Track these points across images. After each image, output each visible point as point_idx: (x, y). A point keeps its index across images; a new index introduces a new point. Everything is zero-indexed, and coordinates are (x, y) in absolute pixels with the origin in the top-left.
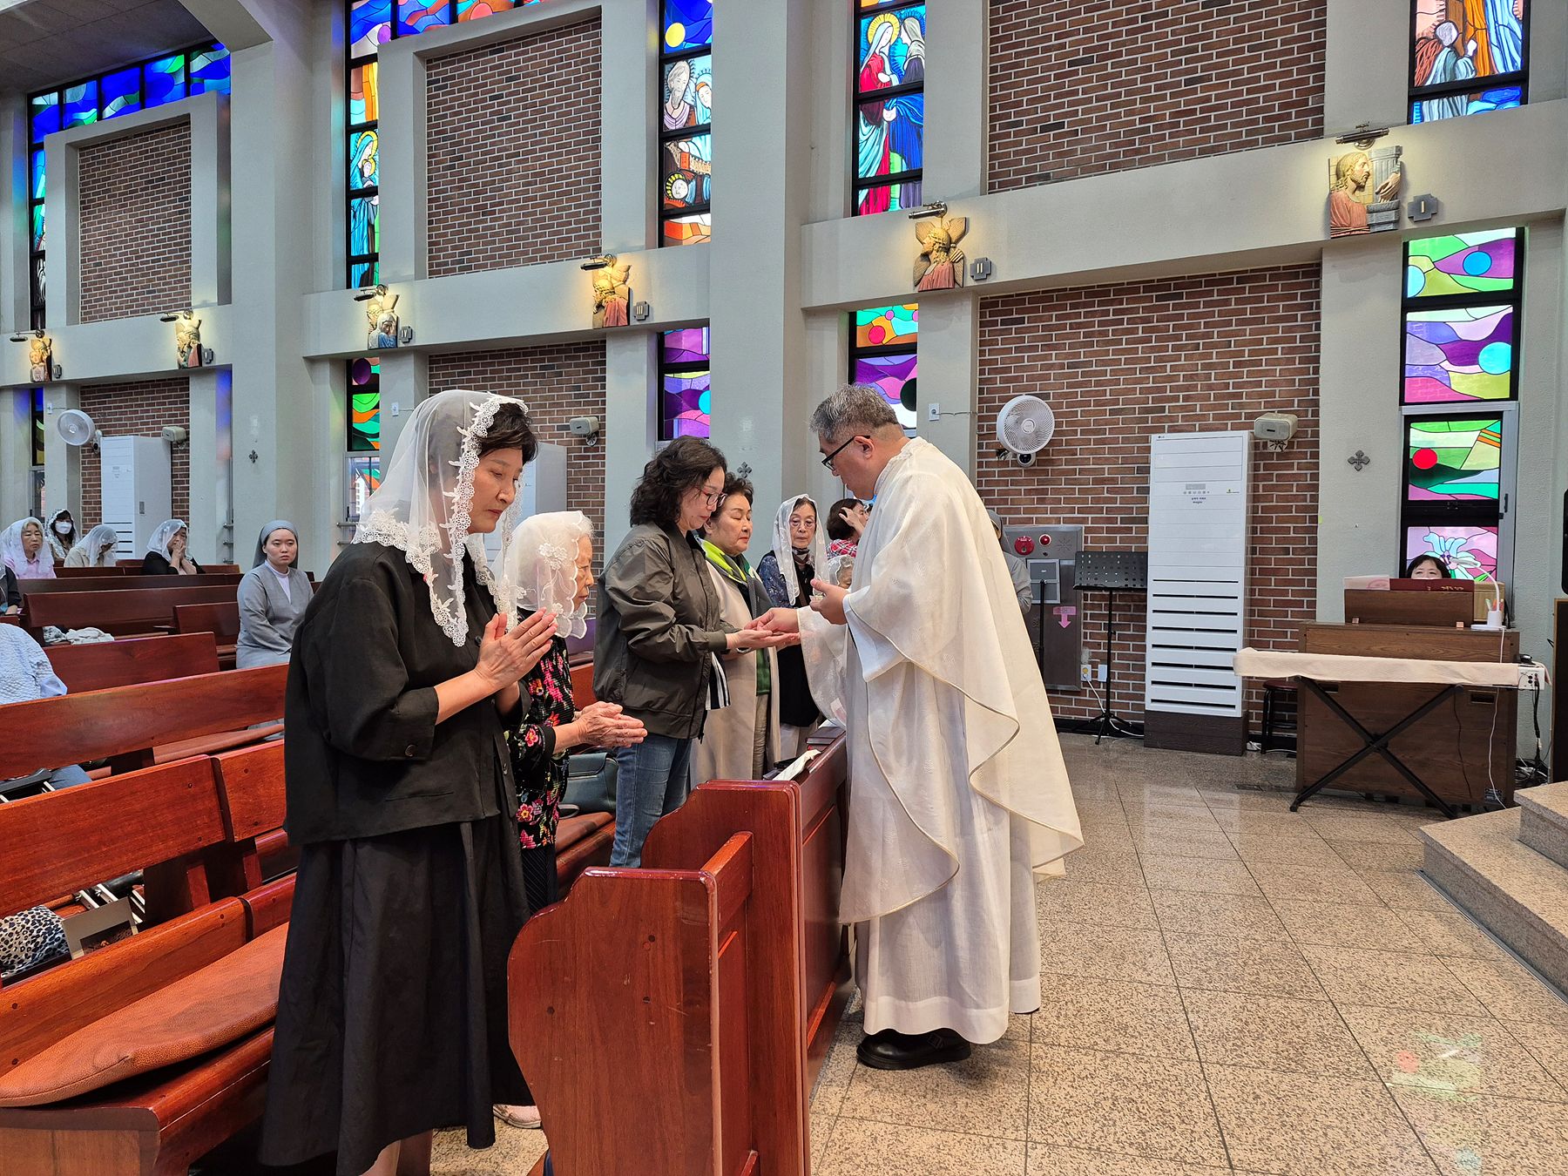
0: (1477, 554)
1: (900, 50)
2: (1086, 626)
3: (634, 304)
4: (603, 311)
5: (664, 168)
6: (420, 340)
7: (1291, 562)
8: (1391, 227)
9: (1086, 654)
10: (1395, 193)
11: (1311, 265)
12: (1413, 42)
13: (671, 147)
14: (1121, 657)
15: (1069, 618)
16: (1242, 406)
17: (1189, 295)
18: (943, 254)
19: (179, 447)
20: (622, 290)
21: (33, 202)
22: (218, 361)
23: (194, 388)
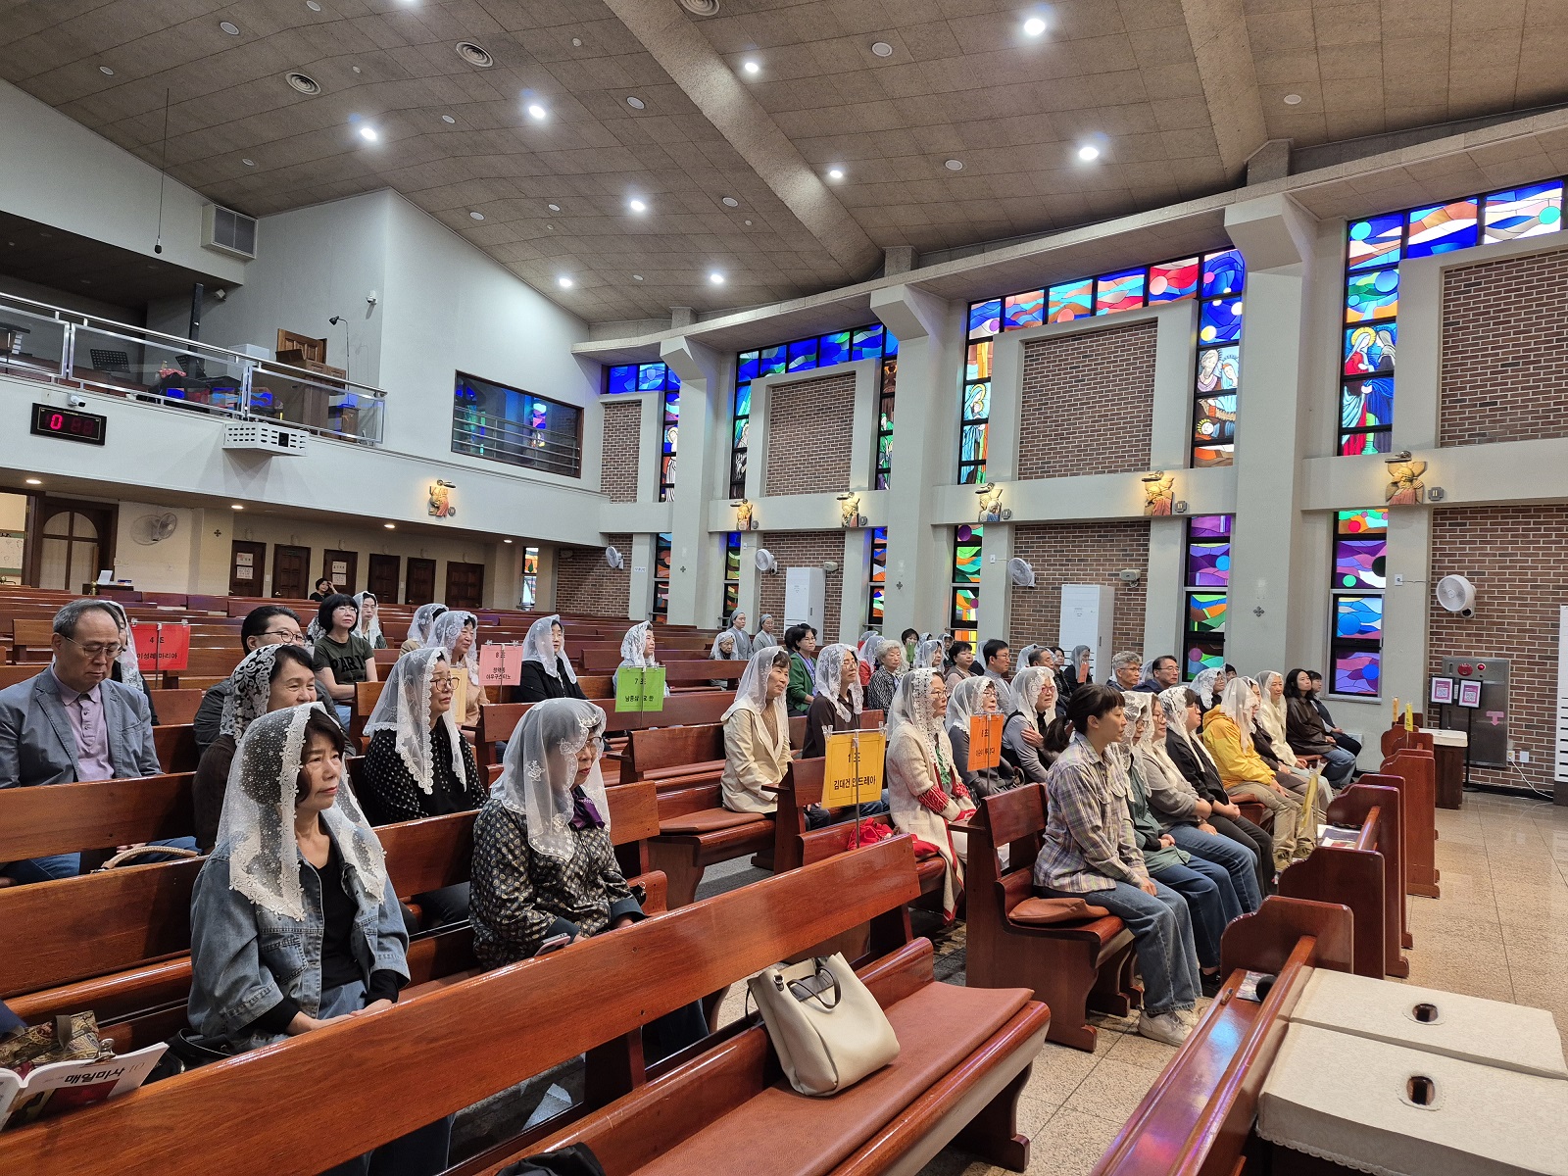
2: (1511, 725)
3: (1176, 502)
4: (1152, 506)
5: (1196, 415)
6: (1015, 518)
9: (1511, 744)
13: (1202, 402)
14: (1538, 747)
15: (1499, 719)
18: (1408, 484)
19: (834, 576)
20: (1167, 493)
21: (736, 418)
22: (870, 524)
23: (849, 539)
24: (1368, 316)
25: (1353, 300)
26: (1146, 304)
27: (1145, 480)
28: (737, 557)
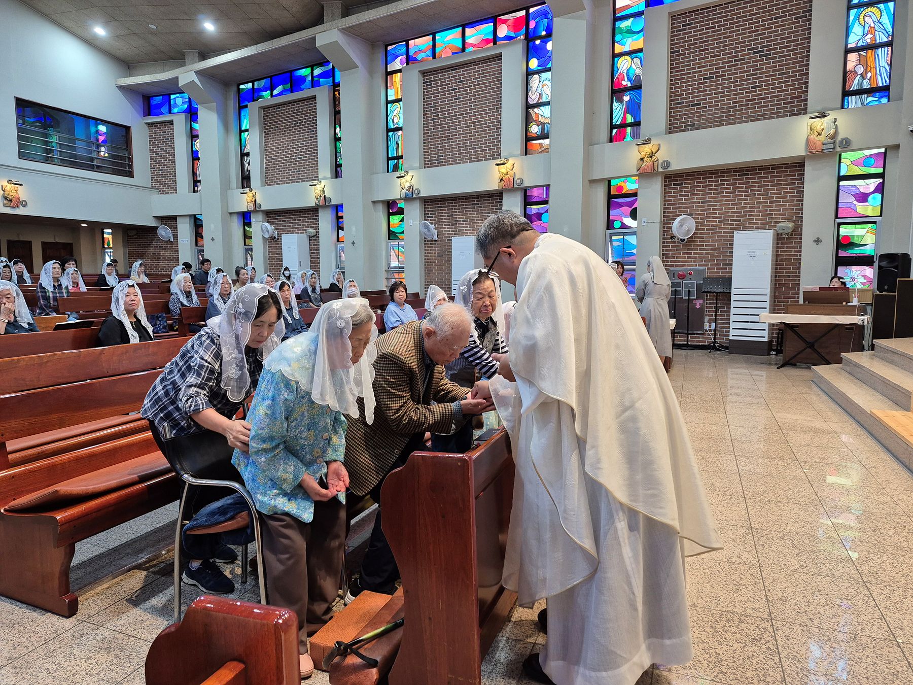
0: (865, 277)
1: (631, 72)
2: (707, 307)
3: (516, 179)
4: (503, 182)
5: (528, 120)
6: (422, 195)
7: (791, 281)
8: (831, 150)
9: (706, 319)
10: (833, 137)
11: (801, 163)
12: (845, 72)
13: (531, 111)
14: (721, 319)
15: (700, 304)
16: (772, 219)
17: (751, 174)
18: (649, 159)
19: (314, 239)
20: (511, 173)
21: (241, 131)
22: (333, 203)
23: (321, 213)
24: (627, 48)
25: (618, 38)
26: (495, 43)
27: (497, 165)
28: (251, 230)
